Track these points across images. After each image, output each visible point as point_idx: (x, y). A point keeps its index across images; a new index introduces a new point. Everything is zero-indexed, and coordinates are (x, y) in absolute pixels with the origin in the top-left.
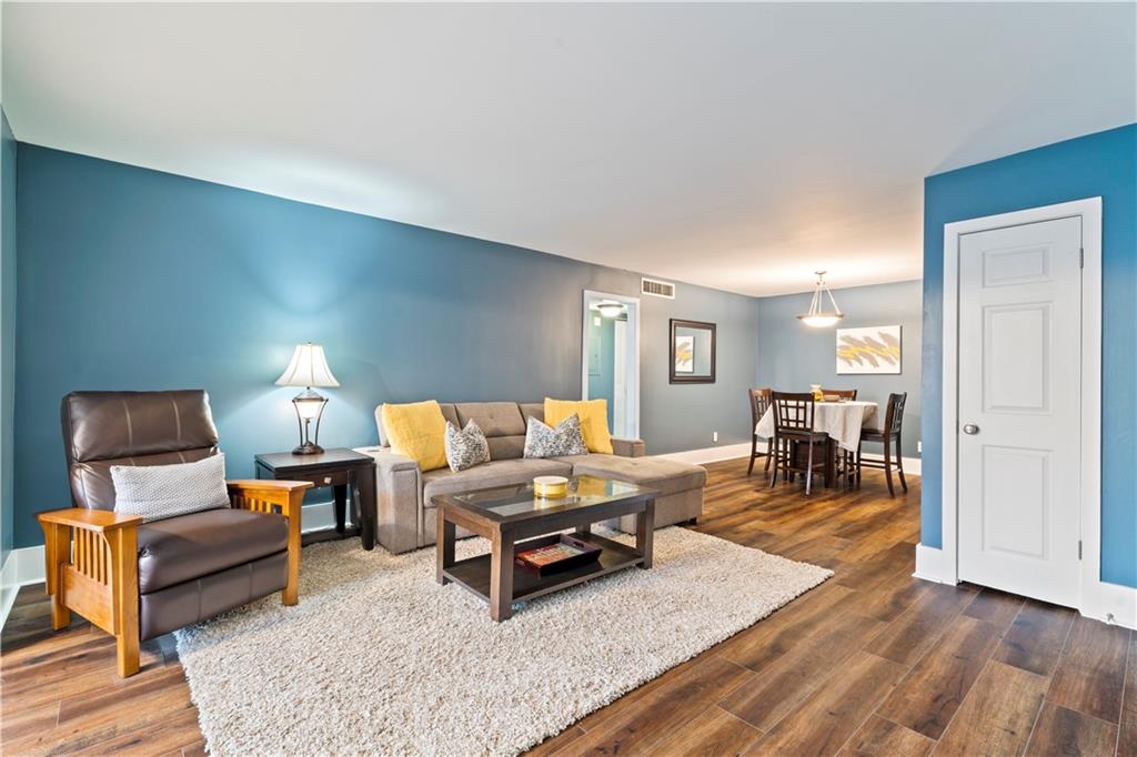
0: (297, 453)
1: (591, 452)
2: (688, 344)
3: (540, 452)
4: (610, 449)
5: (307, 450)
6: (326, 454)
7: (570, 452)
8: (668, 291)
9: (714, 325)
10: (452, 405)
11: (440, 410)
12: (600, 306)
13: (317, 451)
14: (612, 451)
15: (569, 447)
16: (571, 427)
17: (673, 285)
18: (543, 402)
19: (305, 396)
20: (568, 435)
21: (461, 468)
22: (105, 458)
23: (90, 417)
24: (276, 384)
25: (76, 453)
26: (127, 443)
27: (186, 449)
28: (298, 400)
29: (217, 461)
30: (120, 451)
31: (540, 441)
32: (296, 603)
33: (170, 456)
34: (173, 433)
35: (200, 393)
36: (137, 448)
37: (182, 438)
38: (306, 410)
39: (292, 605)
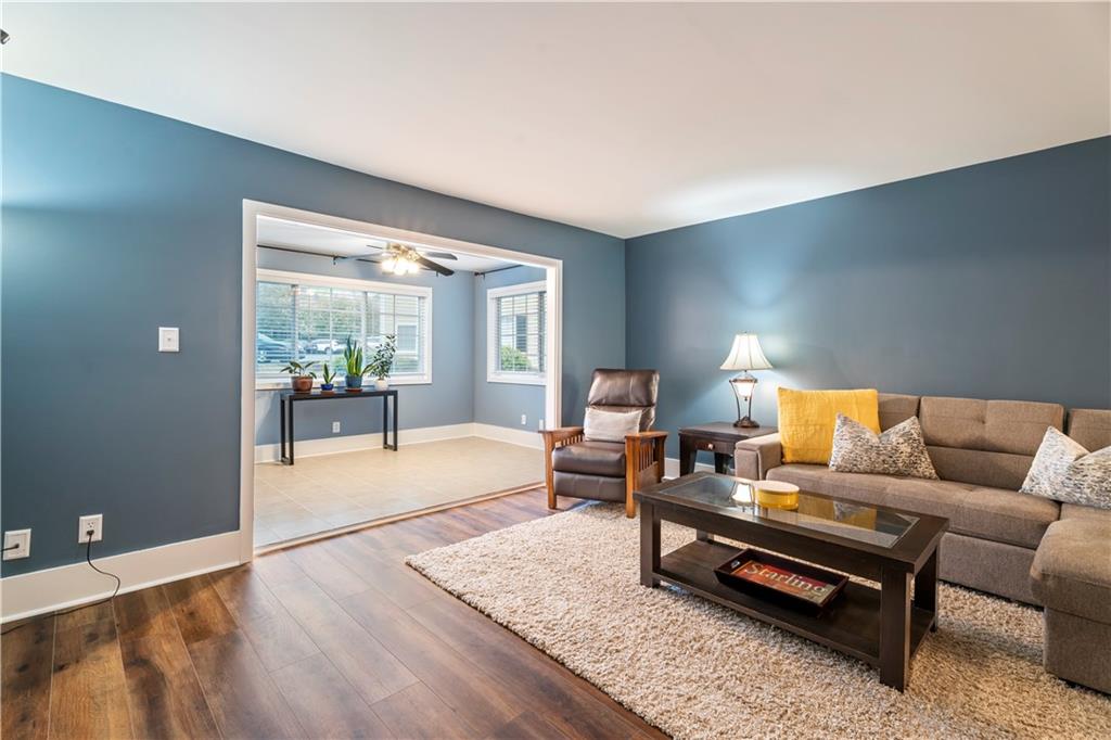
5: (745, 423)
6: (760, 430)
19: (743, 378)
22: (598, 404)
23: (597, 381)
24: (722, 368)
25: (589, 399)
26: (606, 397)
27: (633, 406)
28: (735, 381)
29: (635, 414)
30: (604, 401)
31: (1046, 468)
32: (633, 517)
33: (625, 409)
34: (627, 395)
35: (654, 372)
36: (611, 400)
37: (632, 400)
38: (744, 389)
39: (628, 517)
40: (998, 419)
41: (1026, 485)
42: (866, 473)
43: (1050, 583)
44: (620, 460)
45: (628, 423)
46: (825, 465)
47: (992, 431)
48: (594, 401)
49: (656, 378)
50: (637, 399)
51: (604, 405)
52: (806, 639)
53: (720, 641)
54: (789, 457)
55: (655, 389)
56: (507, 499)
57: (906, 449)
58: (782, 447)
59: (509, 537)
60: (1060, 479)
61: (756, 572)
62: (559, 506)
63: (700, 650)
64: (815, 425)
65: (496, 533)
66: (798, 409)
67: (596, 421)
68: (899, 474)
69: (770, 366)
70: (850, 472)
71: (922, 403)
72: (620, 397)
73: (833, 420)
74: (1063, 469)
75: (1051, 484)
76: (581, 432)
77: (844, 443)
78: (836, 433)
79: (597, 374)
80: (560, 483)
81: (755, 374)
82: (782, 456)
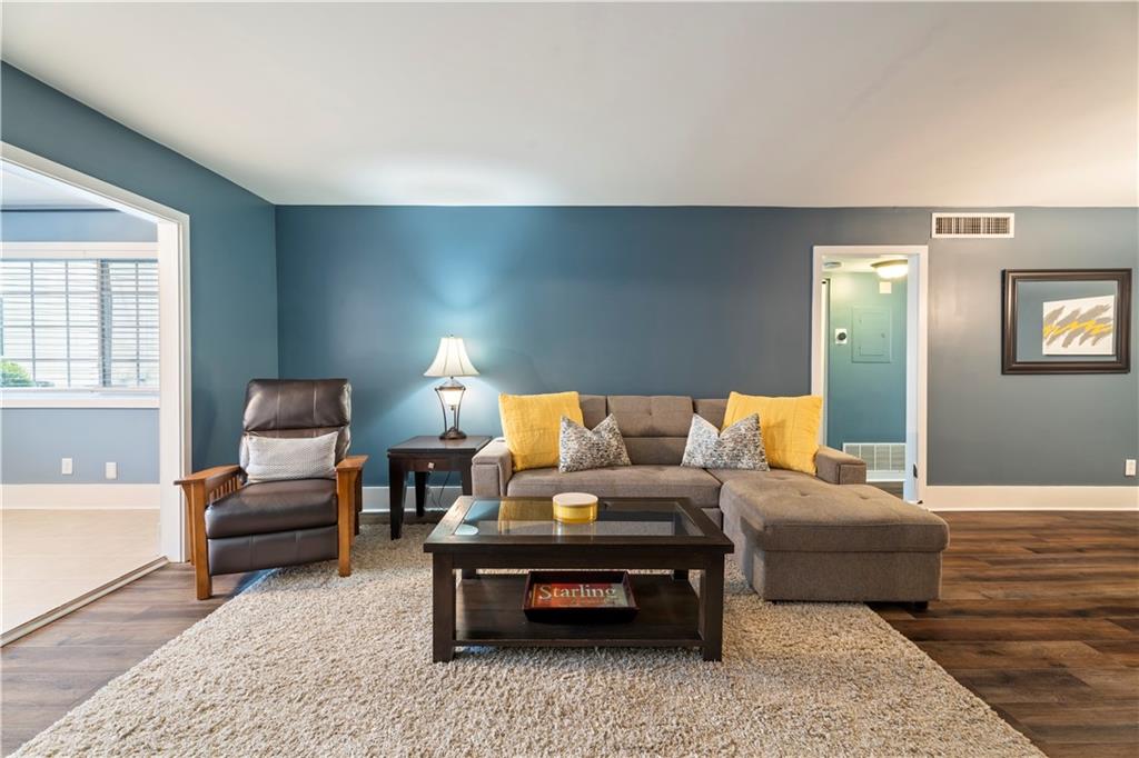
0: (442, 438)
1: (772, 467)
2: (1104, 309)
3: (699, 461)
4: (810, 468)
5: (452, 435)
6: (468, 440)
7: (740, 465)
8: (1000, 226)
9: (1128, 272)
10: (602, 397)
11: (577, 404)
12: (876, 265)
13: (462, 437)
14: (812, 471)
15: (737, 457)
16: (743, 431)
17: (1011, 216)
18: (728, 397)
19: (449, 385)
20: (736, 442)
21: (569, 470)
22: (262, 429)
23: (256, 398)
24: (426, 374)
25: (245, 424)
26: (276, 419)
27: (320, 427)
28: (441, 388)
29: (328, 439)
30: (272, 425)
31: (700, 445)
32: (349, 575)
33: (307, 432)
34: (310, 414)
35: (344, 381)
36: (283, 424)
37: (317, 418)
38: (451, 398)
39: (343, 575)
40: (660, 410)
41: (685, 458)
42: (591, 468)
43: (769, 532)
44: (330, 502)
45: (320, 450)
46: (554, 467)
47: (658, 421)
48: (253, 426)
49: (348, 388)
50: (326, 418)
51: (274, 429)
52: (629, 648)
53: (569, 690)
54: (519, 466)
55: (347, 402)
56: (94, 609)
57: (614, 442)
58: (512, 455)
59: (158, 675)
60: (709, 451)
61: (550, 595)
62: (215, 591)
63: (563, 714)
64: (539, 429)
65: (127, 677)
66: (522, 414)
67: (270, 454)
68: (611, 466)
69: (476, 372)
70: (577, 470)
71: (609, 402)
72: (298, 417)
73: (558, 423)
74: (712, 445)
75: (704, 456)
76: (241, 472)
77: (571, 444)
78: (561, 435)
79: (255, 386)
80: (220, 555)
81: (462, 381)
82: (513, 464)
